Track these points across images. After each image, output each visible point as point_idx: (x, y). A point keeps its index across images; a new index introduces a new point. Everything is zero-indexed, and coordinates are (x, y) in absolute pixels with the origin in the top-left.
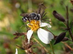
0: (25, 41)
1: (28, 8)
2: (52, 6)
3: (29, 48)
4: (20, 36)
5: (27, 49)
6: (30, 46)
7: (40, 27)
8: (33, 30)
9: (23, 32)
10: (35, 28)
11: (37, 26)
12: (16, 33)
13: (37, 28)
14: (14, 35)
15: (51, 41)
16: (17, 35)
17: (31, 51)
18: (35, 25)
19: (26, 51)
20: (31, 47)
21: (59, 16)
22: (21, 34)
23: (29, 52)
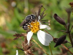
0: (24, 42)
1: (24, 7)
2: (48, 5)
3: (28, 49)
4: (20, 37)
5: (26, 50)
6: (29, 48)
7: (40, 29)
8: (33, 31)
9: (23, 33)
10: (35, 30)
11: (37, 28)
12: (16, 34)
13: (37, 30)
14: (14, 36)
15: (50, 43)
16: (17, 36)
17: (30, 52)
18: (35, 27)
19: (25, 52)
20: (31, 49)
21: (60, 19)
22: (20, 35)
23: (28, 53)
